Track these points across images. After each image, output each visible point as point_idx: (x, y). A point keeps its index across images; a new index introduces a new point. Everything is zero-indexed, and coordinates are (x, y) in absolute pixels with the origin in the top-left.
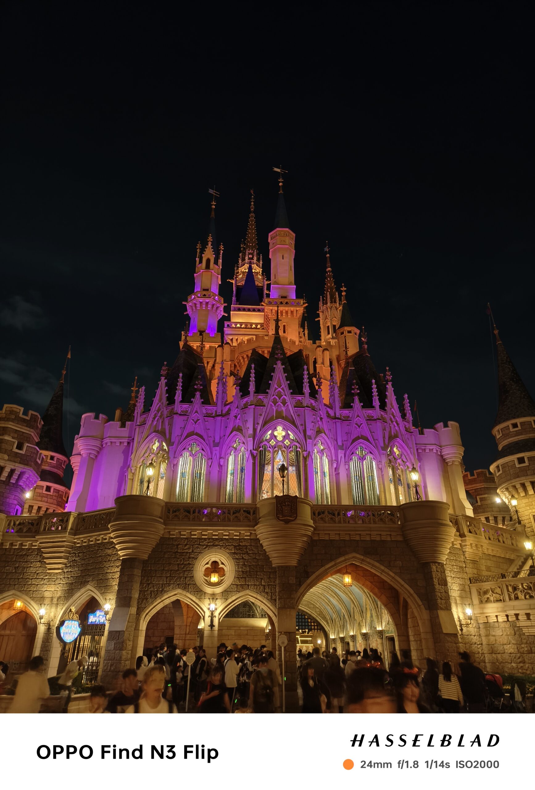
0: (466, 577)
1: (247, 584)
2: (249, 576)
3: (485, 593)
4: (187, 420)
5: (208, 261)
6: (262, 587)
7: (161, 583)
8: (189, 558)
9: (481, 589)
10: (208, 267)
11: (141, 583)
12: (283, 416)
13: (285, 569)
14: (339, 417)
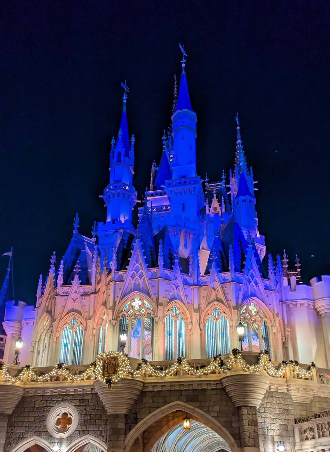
0: (292, 418)
1: (88, 430)
2: (90, 424)
3: (305, 431)
4: (67, 300)
5: (120, 154)
6: (99, 432)
7: (22, 431)
8: (44, 411)
9: (301, 428)
10: (119, 160)
11: (7, 432)
12: (140, 289)
13: (116, 416)
14: (197, 283)
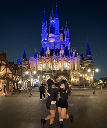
0: (74, 76)
3: (76, 78)
4: (44, 59)
5: (44, 25)
10: (44, 27)
12: (55, 59)
